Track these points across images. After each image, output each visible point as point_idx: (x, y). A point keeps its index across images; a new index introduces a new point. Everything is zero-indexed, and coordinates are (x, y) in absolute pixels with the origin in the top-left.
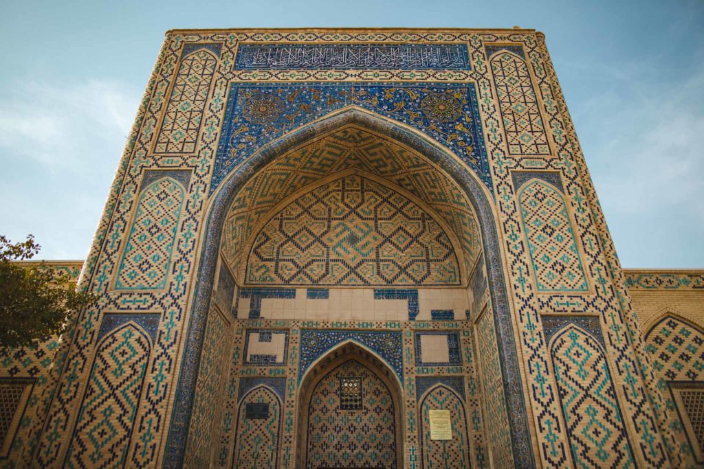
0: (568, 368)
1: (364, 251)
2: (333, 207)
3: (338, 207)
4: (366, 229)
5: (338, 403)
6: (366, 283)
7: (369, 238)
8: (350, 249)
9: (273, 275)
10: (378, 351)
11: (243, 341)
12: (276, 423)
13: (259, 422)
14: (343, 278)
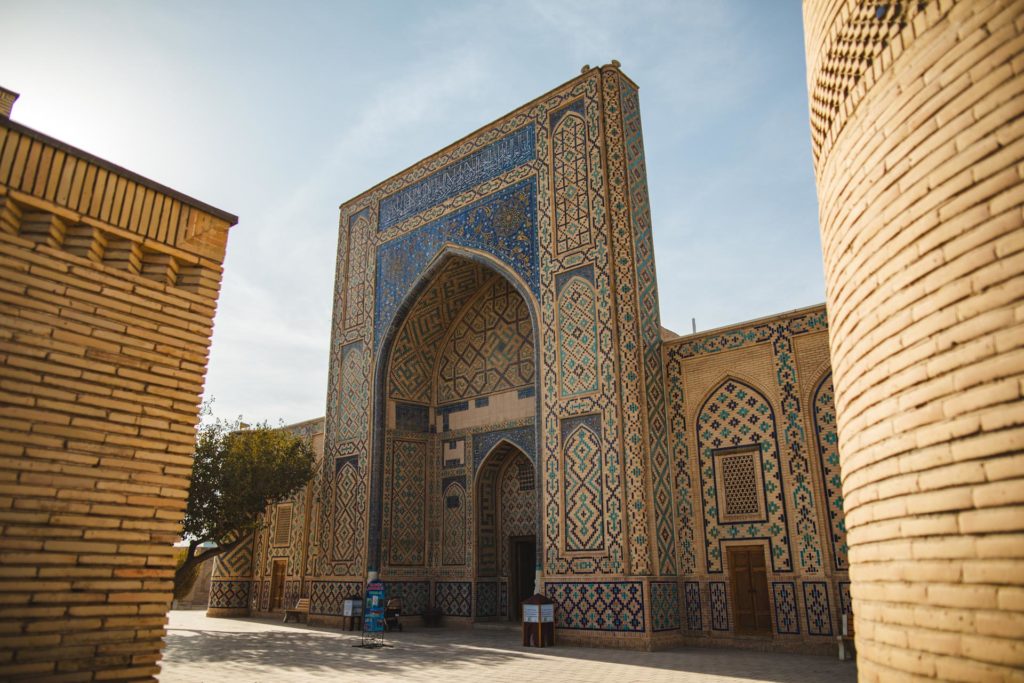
0: (574, 463)
1: (509, 356)
2: (487, 317)
3: (491, 316)
4: (510, 333)
5: (518, 486)
6: (512, 386)
7: (512, 343)
8: (500, 357)
9: (453, 393)
10: (521, 444)
11: (441, 450)
12: (463, 510)
13: (454, 510)
14: (496, 386)
